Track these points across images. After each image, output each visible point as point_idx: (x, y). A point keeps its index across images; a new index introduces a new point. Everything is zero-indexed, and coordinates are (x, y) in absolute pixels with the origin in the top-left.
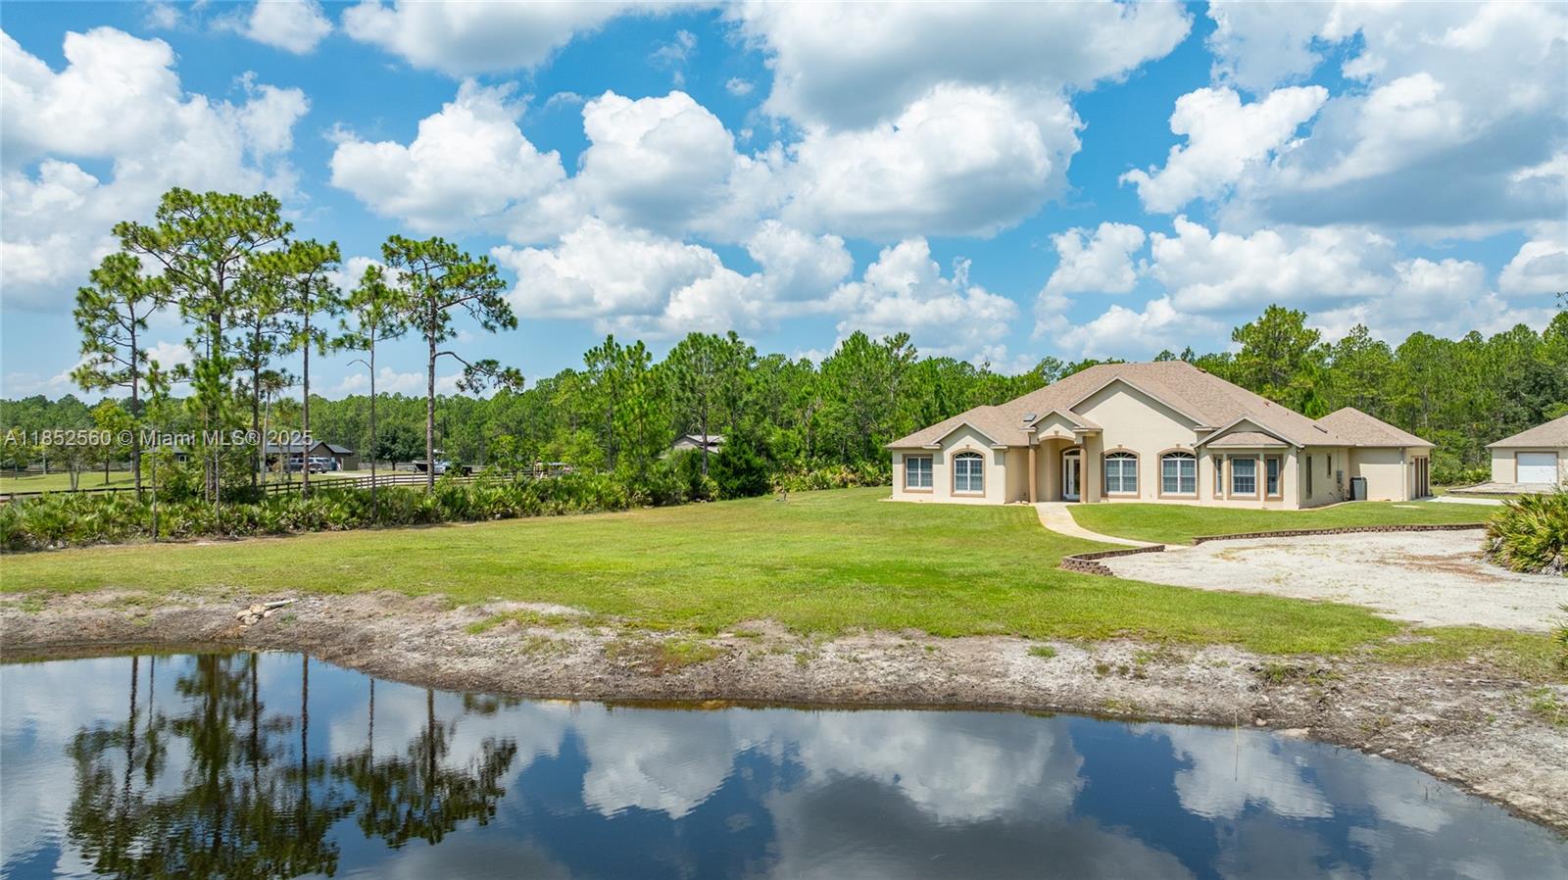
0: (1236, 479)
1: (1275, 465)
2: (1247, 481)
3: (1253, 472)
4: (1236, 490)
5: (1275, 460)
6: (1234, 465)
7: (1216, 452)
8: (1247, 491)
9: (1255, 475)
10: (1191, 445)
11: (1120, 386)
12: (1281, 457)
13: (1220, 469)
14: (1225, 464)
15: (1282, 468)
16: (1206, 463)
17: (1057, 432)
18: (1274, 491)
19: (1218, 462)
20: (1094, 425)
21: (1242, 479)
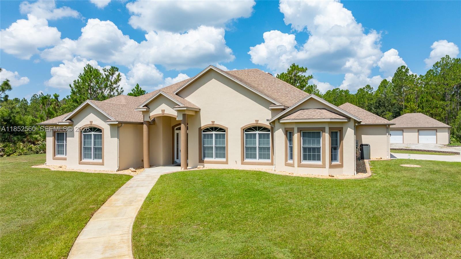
0: (305, 149)
1: (337, 137)
2: (314, 151)
3: (319, 142)
4: (305, 159)
5: (336, 133)
6: (303, 136)
7: (288, 126)
8: (314, 159)
9: (321, 145)
10: (268, 120)
11: (213, 74)
12: (341, 130)
13: (291, 140)
14: (296, 136)
15: (342, 139)
16: (279, 135)
17: (163, 111)
18: (336, 159)
19: (289, 134)
20: (193, 105)
21: (310, 149)
